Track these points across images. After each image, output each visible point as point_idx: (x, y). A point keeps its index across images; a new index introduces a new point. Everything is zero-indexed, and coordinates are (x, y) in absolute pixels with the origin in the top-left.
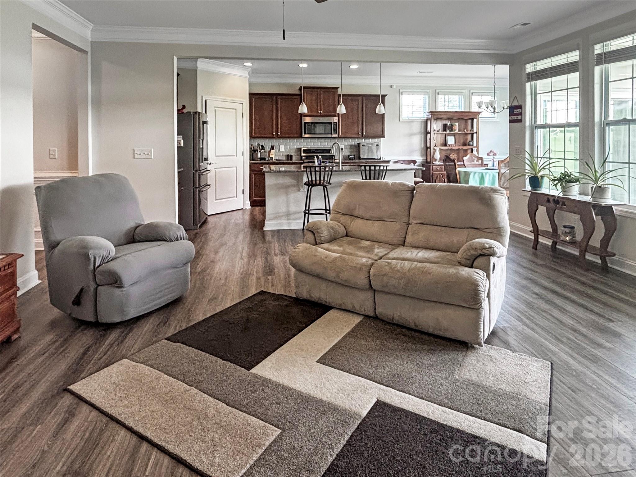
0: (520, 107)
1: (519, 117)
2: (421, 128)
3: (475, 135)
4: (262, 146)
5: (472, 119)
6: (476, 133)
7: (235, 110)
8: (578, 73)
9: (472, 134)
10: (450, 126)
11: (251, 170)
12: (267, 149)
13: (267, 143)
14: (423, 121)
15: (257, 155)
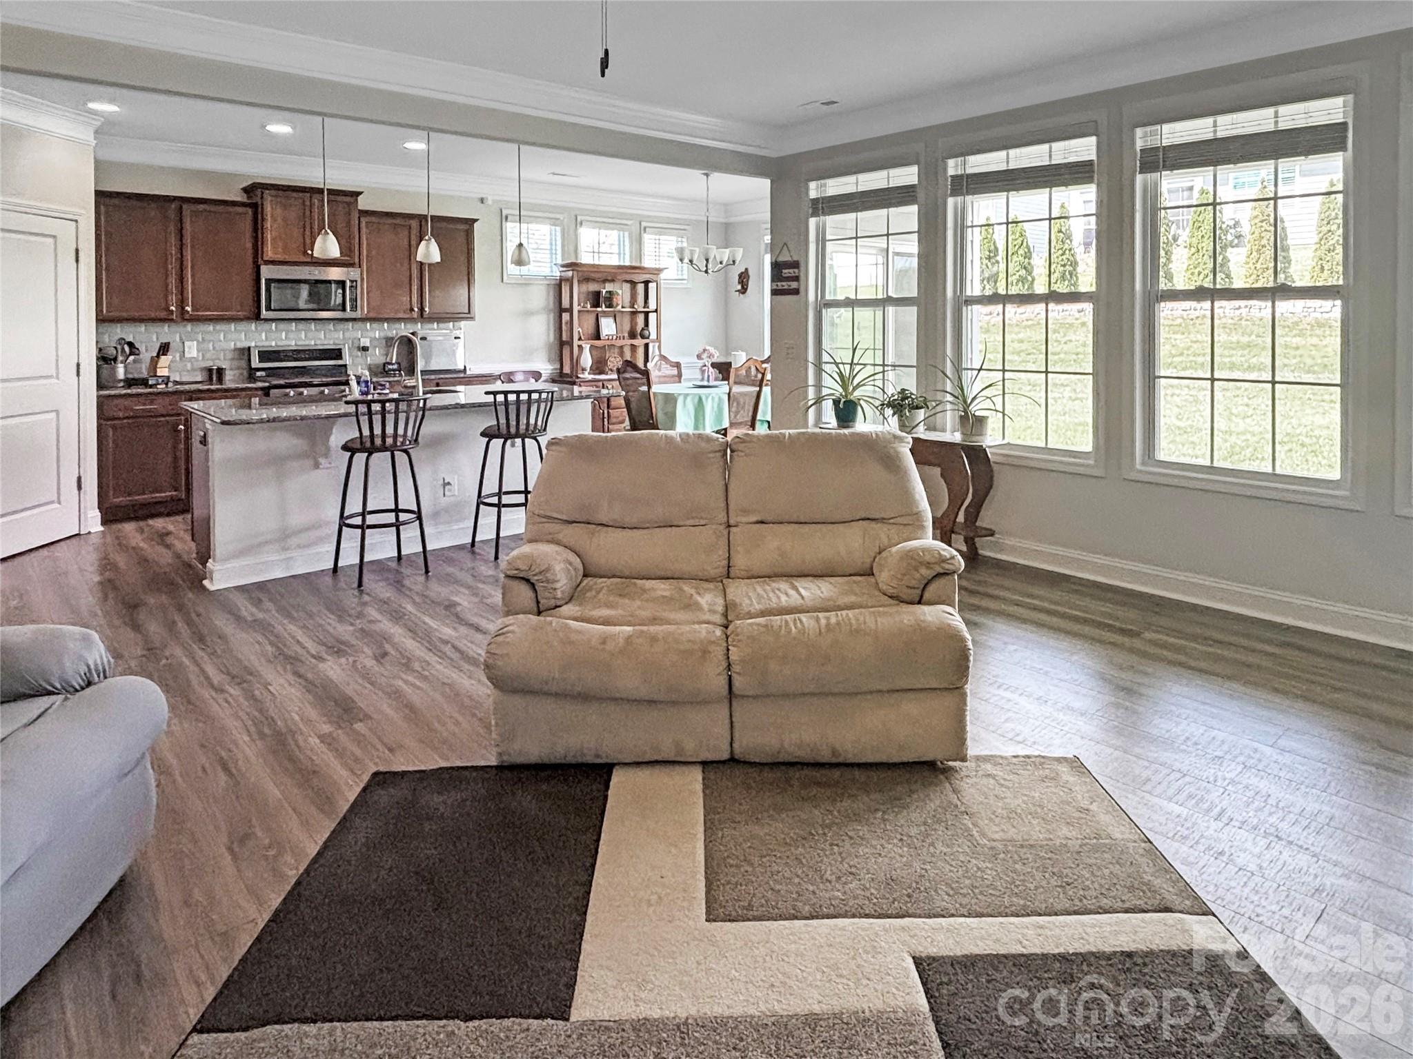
0: (795, 265)
1: (794, 285)
2: (547, 299)
3: (652, 317)
4: (131, 344)
5: (646, 283)
6: (656, 311)
7: (51, 240)
8: (914, 209)
9: (647, 314)
10: (608, 295)
11: (100, 416)
12: (146, 355)
13: (147, 337)
14: (553, 282)
15: (114, 370)
